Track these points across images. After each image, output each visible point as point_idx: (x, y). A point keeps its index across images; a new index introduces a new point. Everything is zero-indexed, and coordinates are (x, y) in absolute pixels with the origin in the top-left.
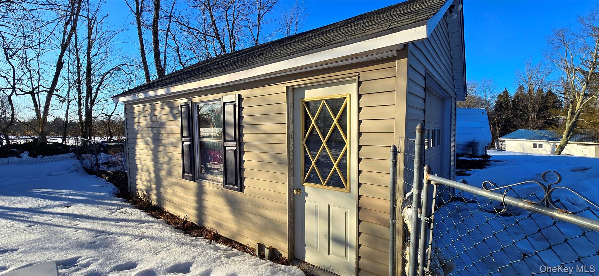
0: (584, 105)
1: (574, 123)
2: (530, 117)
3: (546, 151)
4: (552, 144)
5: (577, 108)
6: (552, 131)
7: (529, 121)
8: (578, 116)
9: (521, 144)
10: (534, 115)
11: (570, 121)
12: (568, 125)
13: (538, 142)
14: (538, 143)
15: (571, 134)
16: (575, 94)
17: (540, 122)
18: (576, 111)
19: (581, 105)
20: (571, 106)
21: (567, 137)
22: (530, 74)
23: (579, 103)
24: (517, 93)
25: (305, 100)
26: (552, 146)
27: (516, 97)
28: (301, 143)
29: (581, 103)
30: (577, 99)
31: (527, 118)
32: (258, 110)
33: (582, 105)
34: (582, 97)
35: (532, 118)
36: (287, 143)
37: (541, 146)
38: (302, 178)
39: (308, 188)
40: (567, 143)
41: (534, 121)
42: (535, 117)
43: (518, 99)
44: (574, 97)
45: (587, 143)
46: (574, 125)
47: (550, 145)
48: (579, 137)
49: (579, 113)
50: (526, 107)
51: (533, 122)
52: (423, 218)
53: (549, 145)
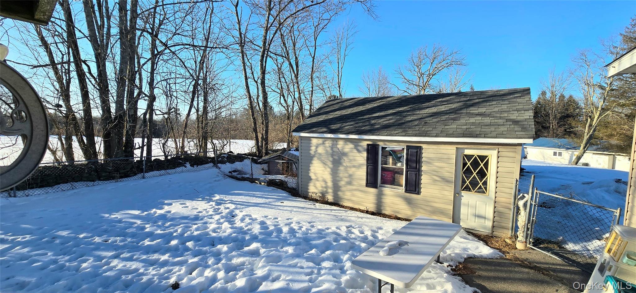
0: (600, 120)
1: (591, 136)
2: (551, 125)
3: (565, 160)
4: (571, 153)
5: (594, 122)
6: (571, 140)
7: (550, 129)
8: (595, 129)
9: (542, 152)
10: (555, 123)
11: (588, 134)
12: (586, 137)
13: (558, 150)
14: (558, 152)
15: (588, 145)
16: (593, 110)
17: (561, 130)
18: (593, 125)
19: (597, 120)
20: (589, 120)
21: (584, 148)
22: (553, 83)
23: (596, 117)
24: (539, 98)
25: (465, 154)
26: (570, 155)
27: (538, 103)
28: (461, 173)
29: (598, 118)
30: (595, 114)
31: (548, 125)
32: (432, 156)
33: (599, 120)
34: (599, 112)
35: (553, 126)
36: (454, 172)
37: (560, 154)
38: (460, 189)
39: (463, 193)
40: (584, 152)
41: (555, 129)
42: (555, 125)
43: (540, 105)
44: (592, 112)
45: (602, 153)
46: (591, 137)
47: (569, 153)
48: (595, 147)
49: (596, 127)
50: (547, 115)
51: (553, 130)
52: (533, 203)
53: (567, 154)
